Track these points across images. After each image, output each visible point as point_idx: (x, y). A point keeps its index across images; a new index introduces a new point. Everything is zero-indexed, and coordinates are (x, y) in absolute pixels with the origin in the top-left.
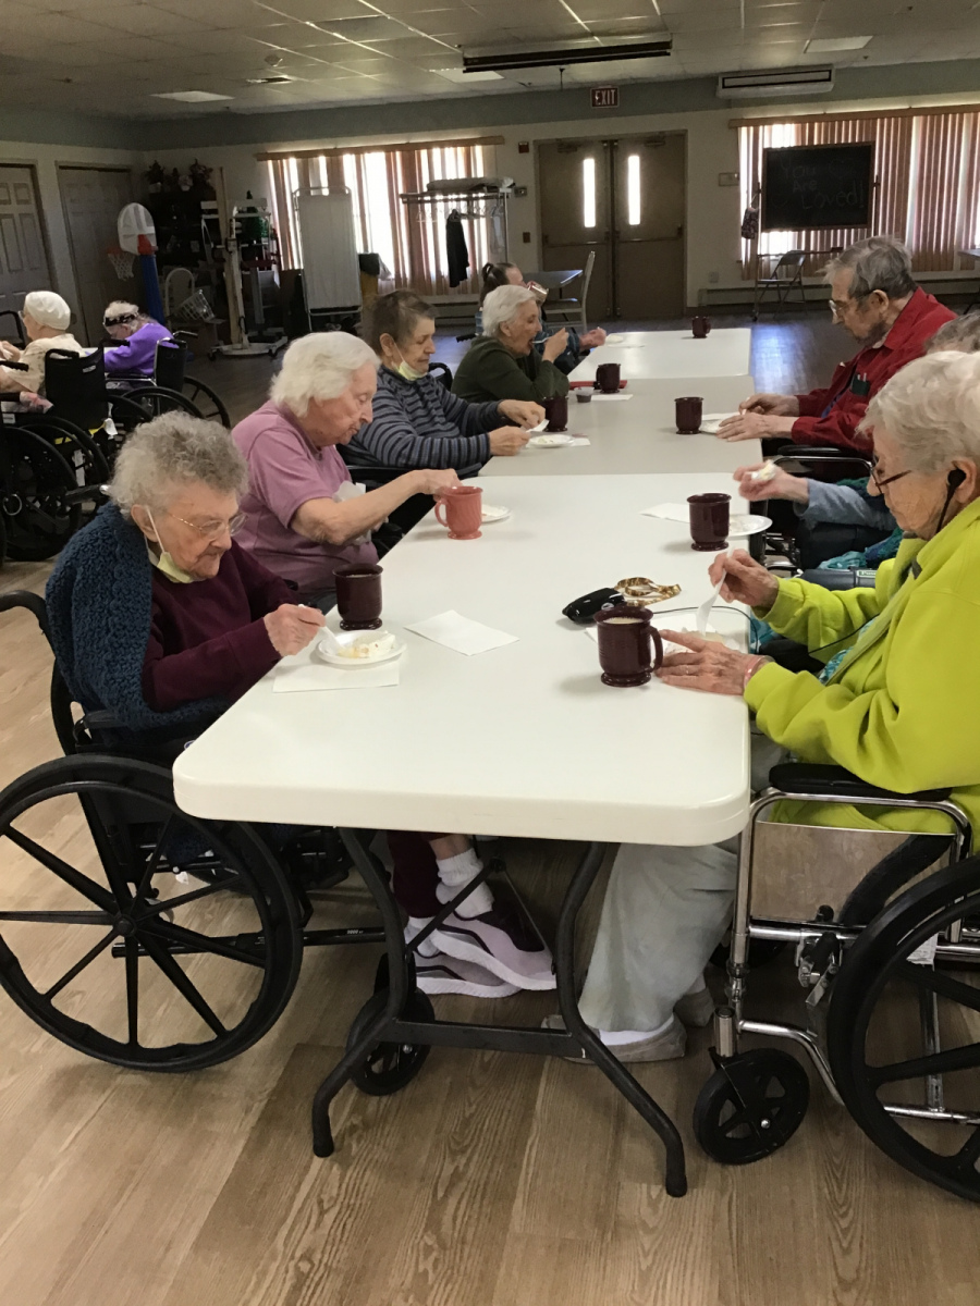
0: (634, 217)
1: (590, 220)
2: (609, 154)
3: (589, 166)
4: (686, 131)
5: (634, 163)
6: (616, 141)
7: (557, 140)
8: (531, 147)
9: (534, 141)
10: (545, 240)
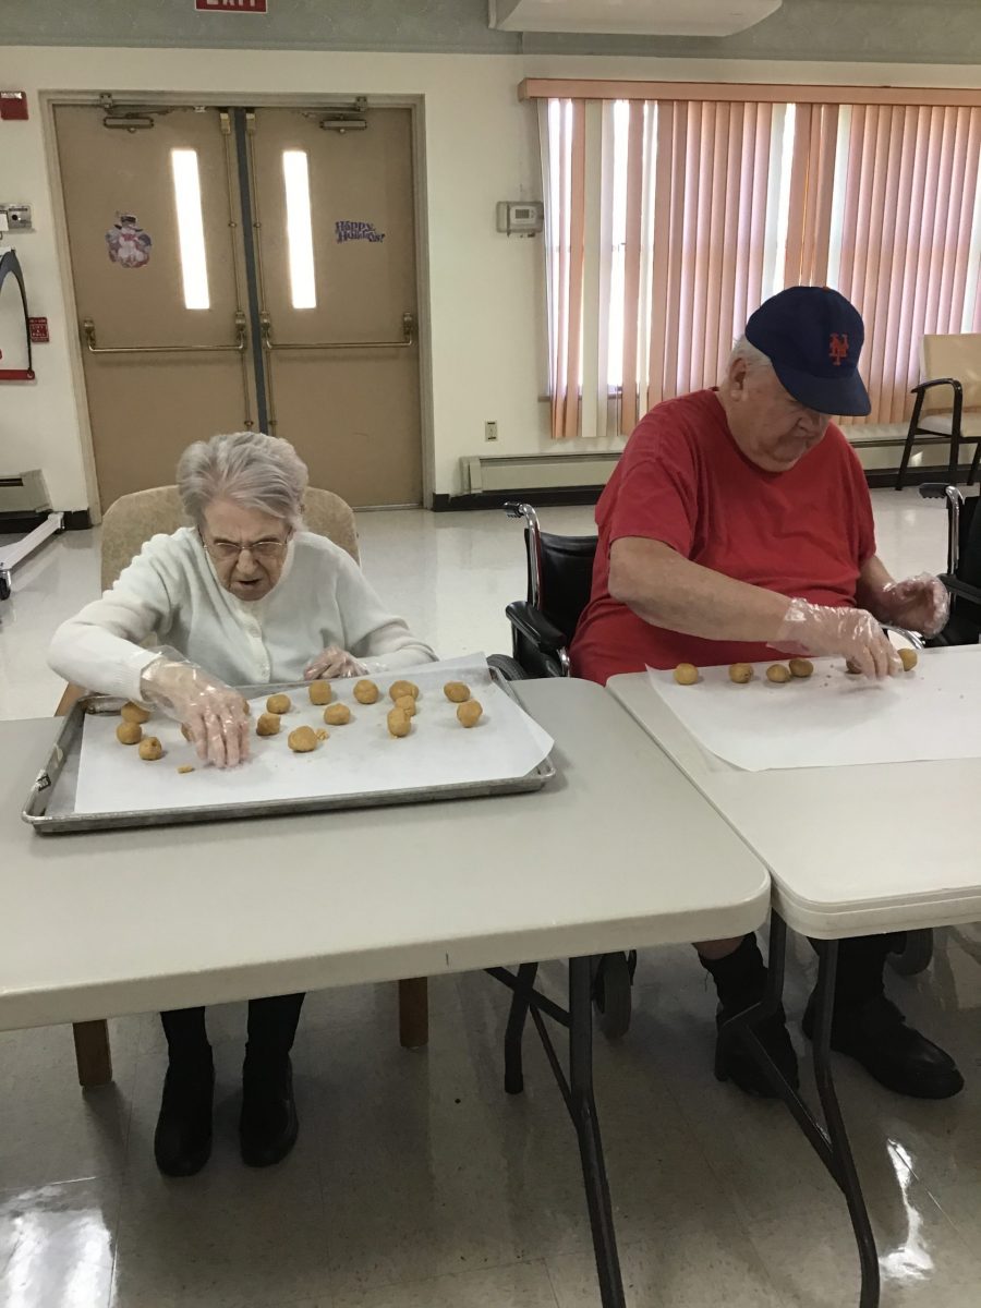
0: (303, 292)
1: (197, 293)
2: (232, 140)
3: (185, 167)
4: (421, 98)
5: (295, 167)
6: (250, 110)
7: (103, 94)
8: (33, 107)
9: (41, 93)
10: (87, 336)
